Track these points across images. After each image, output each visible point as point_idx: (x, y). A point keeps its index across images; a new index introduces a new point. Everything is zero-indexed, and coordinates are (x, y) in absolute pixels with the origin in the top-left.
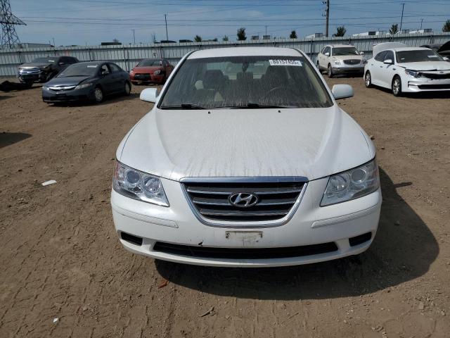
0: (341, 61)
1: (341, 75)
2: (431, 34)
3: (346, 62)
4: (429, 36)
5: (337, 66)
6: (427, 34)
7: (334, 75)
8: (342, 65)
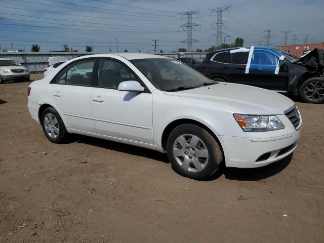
0: (9, 70)
1: (12, 81)
2: (22, 53)
3: (13, 71)
4: (22, 55)
5: (6, 74)
6: (20, 53)
7: (5, 81)
8: (11, 73)
